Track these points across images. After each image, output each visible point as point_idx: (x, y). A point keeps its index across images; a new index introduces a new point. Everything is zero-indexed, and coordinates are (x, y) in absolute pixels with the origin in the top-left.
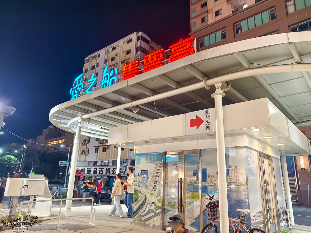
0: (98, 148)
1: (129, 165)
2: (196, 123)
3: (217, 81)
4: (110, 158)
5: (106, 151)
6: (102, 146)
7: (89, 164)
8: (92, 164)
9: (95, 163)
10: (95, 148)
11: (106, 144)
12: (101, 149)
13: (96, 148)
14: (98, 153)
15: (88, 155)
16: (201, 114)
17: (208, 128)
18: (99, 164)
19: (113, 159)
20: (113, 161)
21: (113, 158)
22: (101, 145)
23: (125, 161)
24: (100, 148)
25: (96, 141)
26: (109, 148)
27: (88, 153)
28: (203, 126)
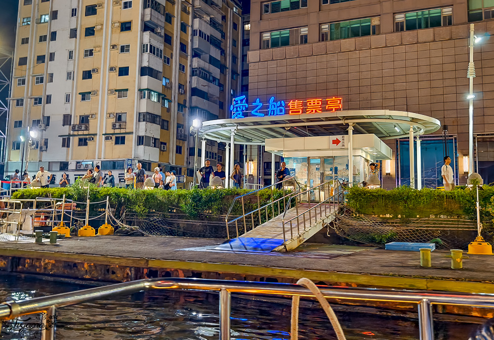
0: (69, 139)
1: (135, 168)
2: (336, 142)
3: (350, 122)
4: (96, 157)
5: (86, 144)
6: (78, 135)
7: (49, 168)
8: (57, 167)
9: (64, 166)
10: (61, 138)
11: (86, 132)
12: (74, 141)
13: (64, 140)
14: (68, 146)
15: (46, 151)
16: (339, 137)
17: (343, 145)
18: (72, 166)
19: (102, 159)
20: (102, 162)
21: (102, 157)
22: (76, 133)
23: (130, 162)
24: (73, 139)
25: (64, 125)
26: (93, 139)
27: (47, 147)
28: (340, 144)
